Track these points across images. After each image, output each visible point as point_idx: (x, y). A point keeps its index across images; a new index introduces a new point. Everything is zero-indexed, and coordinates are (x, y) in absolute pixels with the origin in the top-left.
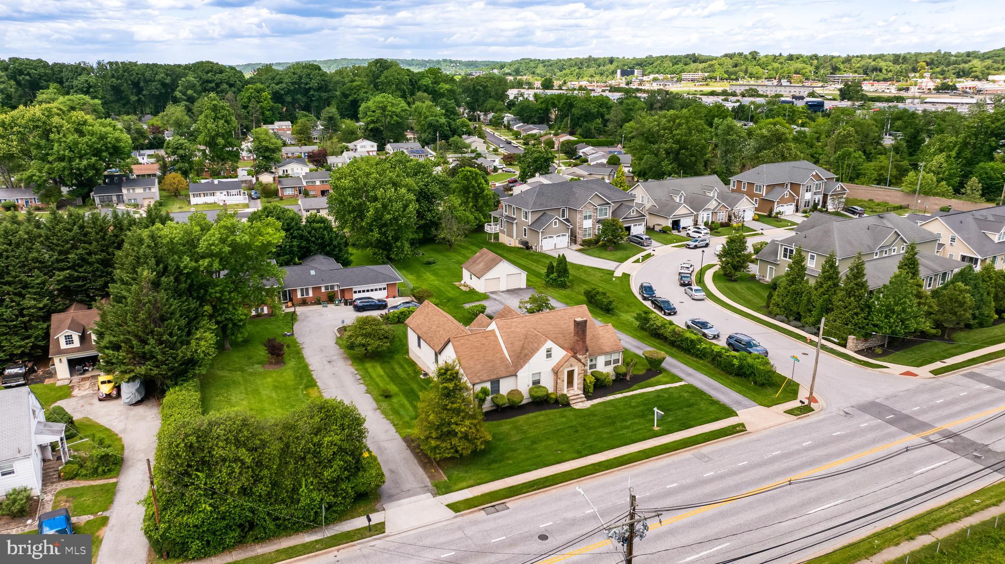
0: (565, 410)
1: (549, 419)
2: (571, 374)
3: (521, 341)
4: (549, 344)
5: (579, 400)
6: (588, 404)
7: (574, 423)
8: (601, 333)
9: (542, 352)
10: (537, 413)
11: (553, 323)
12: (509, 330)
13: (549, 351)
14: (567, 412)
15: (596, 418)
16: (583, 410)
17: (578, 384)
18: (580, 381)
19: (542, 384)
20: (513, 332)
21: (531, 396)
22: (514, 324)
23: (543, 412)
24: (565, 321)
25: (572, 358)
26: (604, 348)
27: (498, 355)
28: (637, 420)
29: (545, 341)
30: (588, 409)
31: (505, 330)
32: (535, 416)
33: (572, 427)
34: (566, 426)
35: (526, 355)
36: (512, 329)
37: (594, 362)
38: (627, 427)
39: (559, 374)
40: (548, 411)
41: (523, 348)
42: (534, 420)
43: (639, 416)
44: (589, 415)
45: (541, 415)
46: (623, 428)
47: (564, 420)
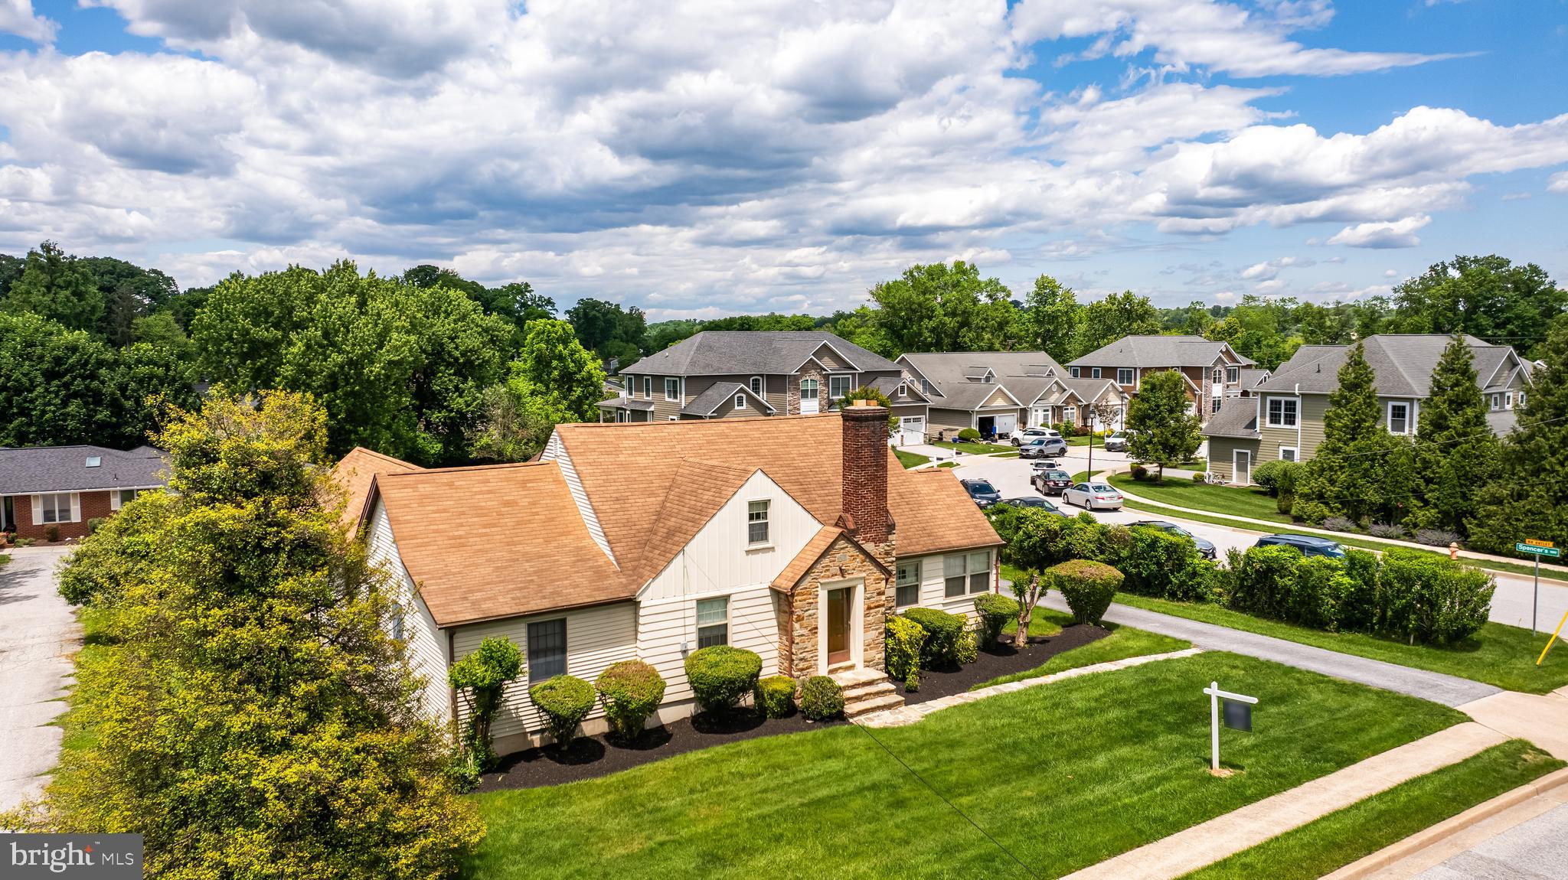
0: (834, 736)
1: (775, 767)
2: (840, 603)
3: (652, 494)
4: (759, 487)
5: (879, 701)
6: (913, 714)
7: (880, 775)
8: (924, 489)
9: (734, 516)
10: (720, 749)
11: (764, 451)
12: (611, 458)
13: (758, 512)
14: (838, 737)
15: (961, 753)
16: (901, 730)
17: (868, 647)
18: (873, 634)
19: (736, 639)
20: (623, 466)
21: (695, 683)
22: (627, 443)
23: (746, 745)
24: (804, 450)
25: (842, 544)
26: (940, 532)
27: (565, 540)
28: (1124, 751)
29: (744, 475)
30: (920, 727)
31: (592, 457)
32: (712, 761)
33: (874, 787)
34: (850, 786)
35: (671, 533)
36: (622, 458)
37: (910, 581)
38: (1103, 777)
39: (798, 603)
40: (766, 741)
41: (660, 515)
42: (711, 773)
43: (1125, 740)
44: (932, 745)
45: (738, 754)
46: (1086, 780)
47: (834, 765)
